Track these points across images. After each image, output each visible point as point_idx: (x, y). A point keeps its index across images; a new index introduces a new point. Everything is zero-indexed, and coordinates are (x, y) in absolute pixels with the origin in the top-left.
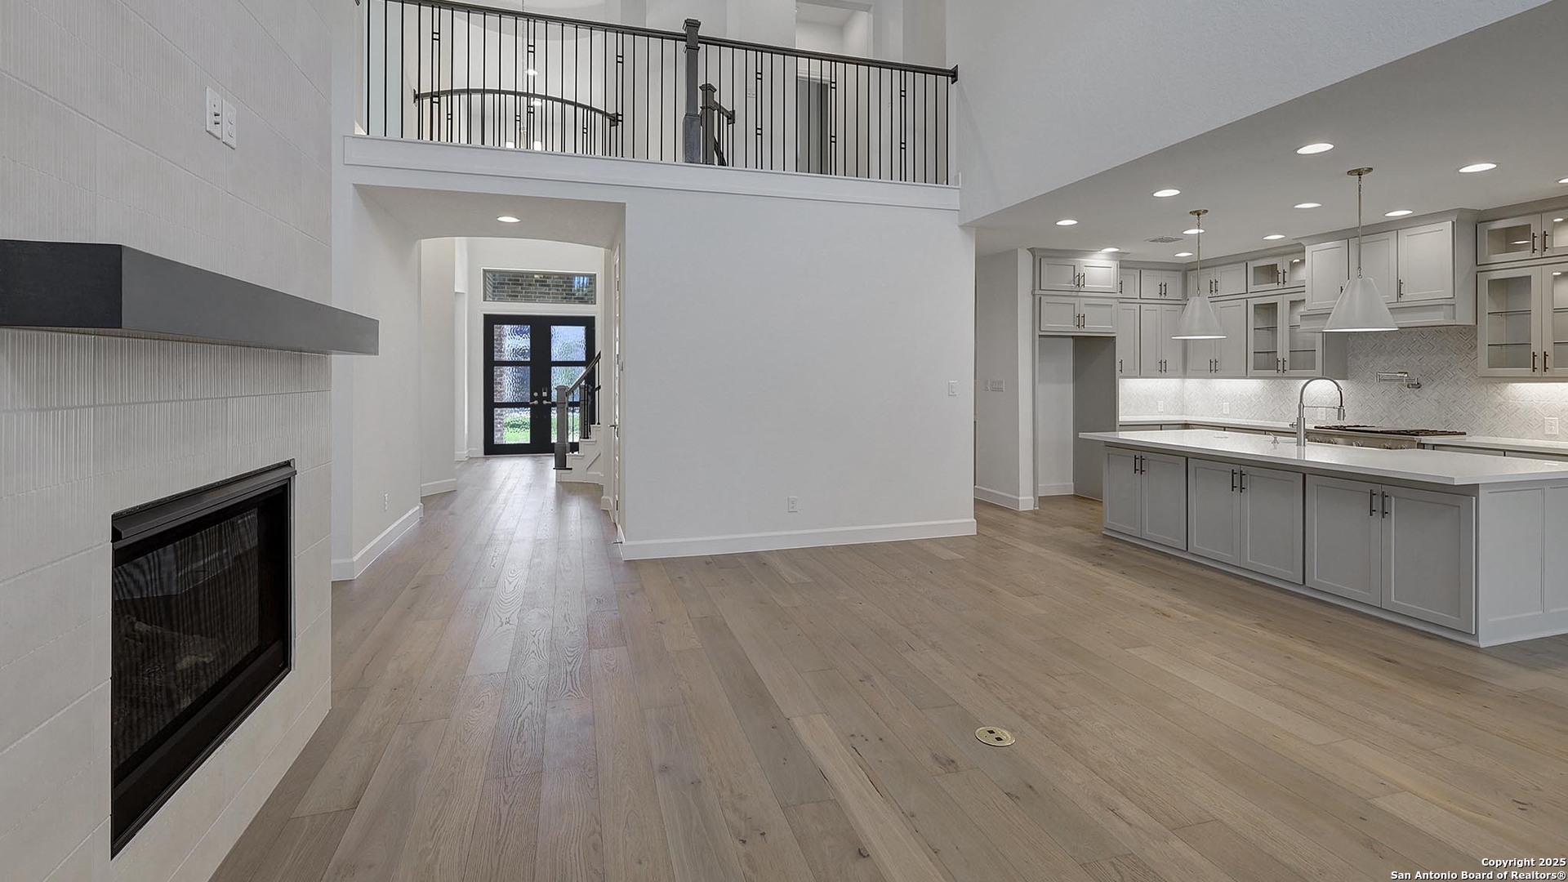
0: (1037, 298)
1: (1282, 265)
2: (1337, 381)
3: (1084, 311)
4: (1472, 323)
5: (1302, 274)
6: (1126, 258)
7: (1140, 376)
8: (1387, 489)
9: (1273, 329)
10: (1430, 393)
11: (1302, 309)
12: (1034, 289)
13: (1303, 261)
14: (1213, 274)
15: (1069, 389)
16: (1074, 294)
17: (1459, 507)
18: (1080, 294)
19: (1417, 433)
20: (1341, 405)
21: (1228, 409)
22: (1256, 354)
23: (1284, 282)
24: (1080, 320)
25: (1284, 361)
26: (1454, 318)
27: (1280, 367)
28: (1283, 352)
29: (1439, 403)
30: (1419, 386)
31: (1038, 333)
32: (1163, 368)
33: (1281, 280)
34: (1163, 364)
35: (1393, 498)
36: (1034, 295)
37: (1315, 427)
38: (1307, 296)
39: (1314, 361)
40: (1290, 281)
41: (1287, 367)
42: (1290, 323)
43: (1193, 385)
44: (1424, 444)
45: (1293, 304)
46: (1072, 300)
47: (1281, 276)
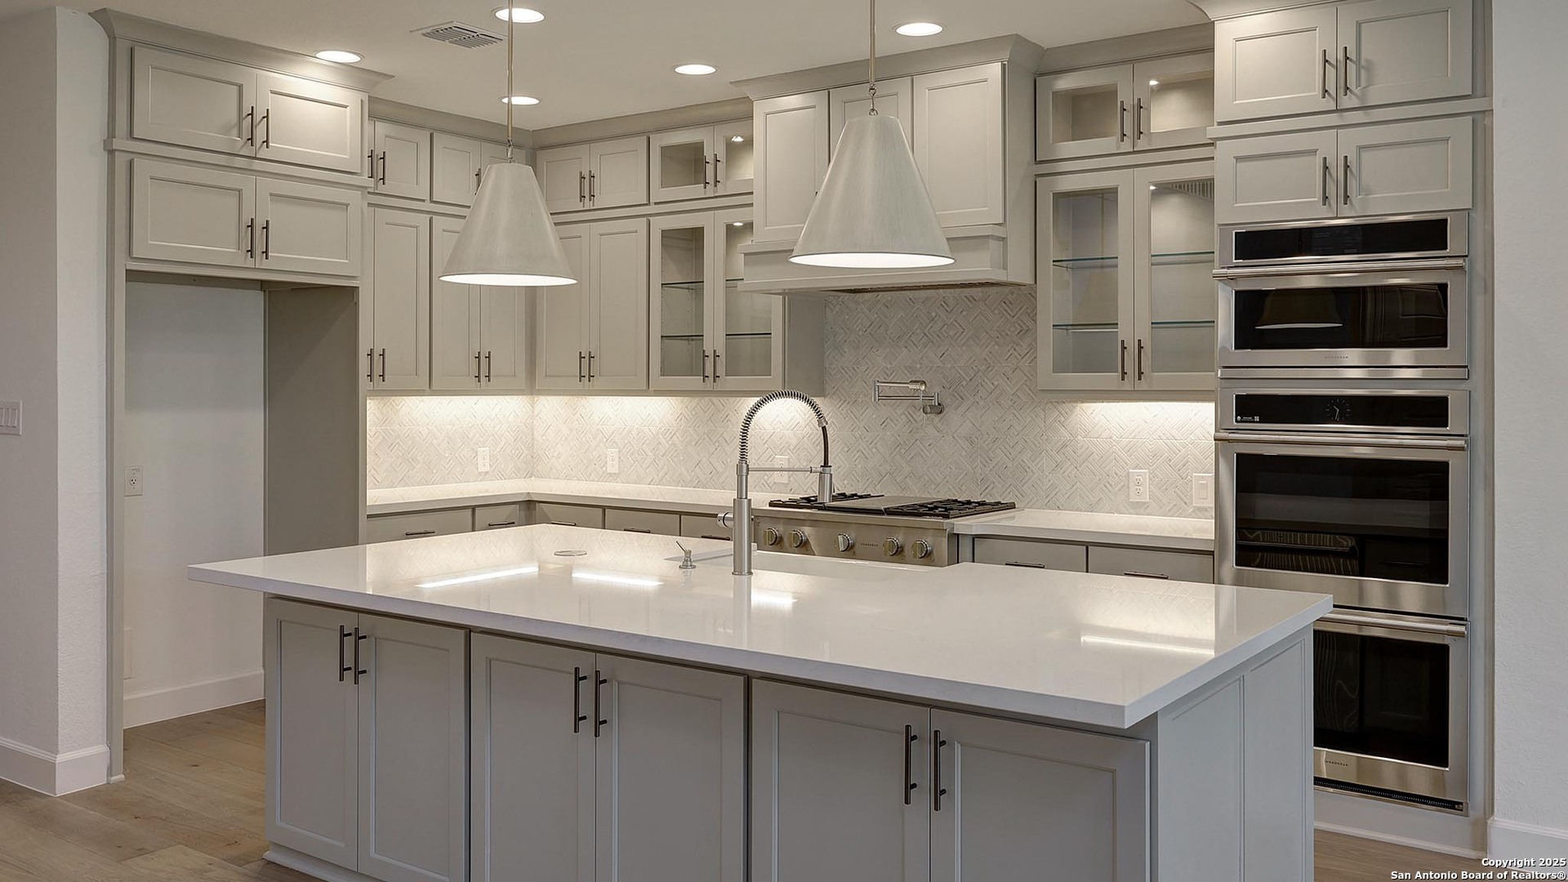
0: (121, 161)
1: (713, 148)
2: (817, 400)
3: (268, 212)
4: (1029, 280)
5: (749, 170)
6: (384, 91)
7: (431, 388)
8: (943, 723)
9: (695, 286)
10: (958, 421)
11: (747, 243)
12: (111, 134)
13: (749, 143)
14: (588, 159)
15: (252, 423)
16: (239, 162)
17: (1113, 772)
18: (257, 165)
19: (946, 508)
20: (826, 464)
21: (616, 463)
22: (667, 341)
23: (716, 182)
24: (256, 237)
25: (716, 356)
26: (1005, 268)
27: (709, 371)
28: (714, 339)
29: (972, 443)
30: (939, 409)
31: (122, 265)
32: (484, 372)
33: (710, 178)
34: (484, 361)
35: (958, 748)
36: (111, 152)
37: (772, 504)
38: (755, 215)
39: (768, 358)
40: (727, 178)
41: (721, 371)
42: (726, 274)
43: (550, 407)
44: (958, 535)
45: (732, 233)
46: (233, 180)
47: (710, 169)
